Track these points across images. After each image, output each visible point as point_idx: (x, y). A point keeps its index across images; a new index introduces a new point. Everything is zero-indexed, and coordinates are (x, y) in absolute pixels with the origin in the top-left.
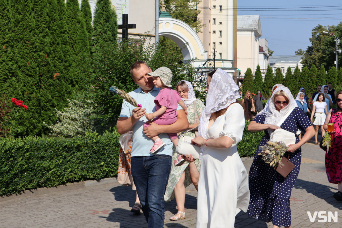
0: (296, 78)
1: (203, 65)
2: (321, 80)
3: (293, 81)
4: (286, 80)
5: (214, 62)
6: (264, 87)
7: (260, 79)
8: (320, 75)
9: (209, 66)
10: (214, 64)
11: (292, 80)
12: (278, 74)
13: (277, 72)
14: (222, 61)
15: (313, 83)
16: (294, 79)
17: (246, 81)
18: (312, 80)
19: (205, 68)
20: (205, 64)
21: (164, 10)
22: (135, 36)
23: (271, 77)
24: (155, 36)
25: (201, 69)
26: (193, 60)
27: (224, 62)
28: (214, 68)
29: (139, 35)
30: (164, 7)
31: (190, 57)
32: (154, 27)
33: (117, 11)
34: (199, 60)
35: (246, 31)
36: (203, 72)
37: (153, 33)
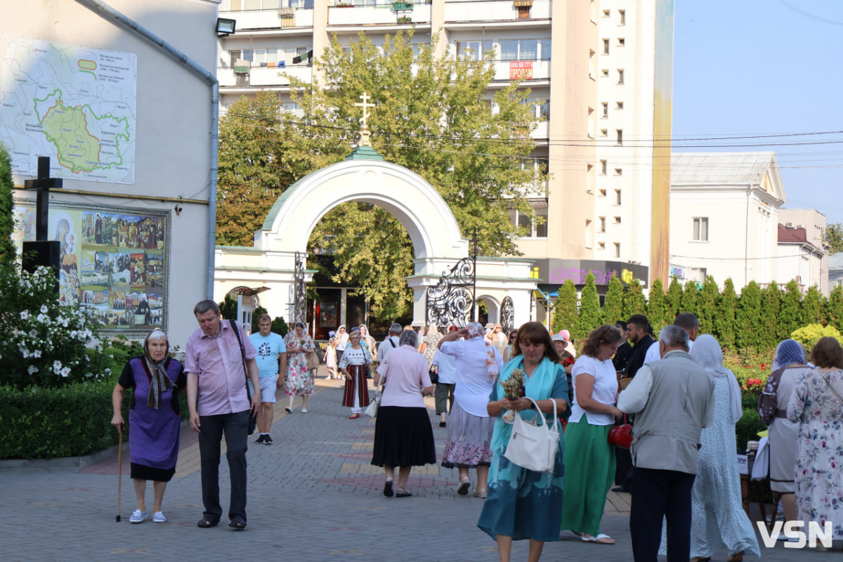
0: (671, 306)
1: (452, 271)
2: (724, 311)
3: (665, 312)
4: (649, 310)
5: (474, 264)
8: (720, 300)
9: (463, 274)
10: (474, 270)
11: (663, 309)
14: (503, 263)
15: (705, 318)
16: (666, 309)
18: (704, 311)
19: (456, 278)
20: (456, 268)
21: (365, 144)
22: (152, 202)
23: (617, 302)
24: (207, 204)
25: (446, 281)
26: (431, 259)
27: (509, 263)
28: (474, 279)
29: (163, 201)
30: (367, 135)
31: (426, 253)
32: (208, 183)
33: (103, 148)
34: (445, 258)
35: (734, 189)
36: (450, 286)
37: (203, 197)
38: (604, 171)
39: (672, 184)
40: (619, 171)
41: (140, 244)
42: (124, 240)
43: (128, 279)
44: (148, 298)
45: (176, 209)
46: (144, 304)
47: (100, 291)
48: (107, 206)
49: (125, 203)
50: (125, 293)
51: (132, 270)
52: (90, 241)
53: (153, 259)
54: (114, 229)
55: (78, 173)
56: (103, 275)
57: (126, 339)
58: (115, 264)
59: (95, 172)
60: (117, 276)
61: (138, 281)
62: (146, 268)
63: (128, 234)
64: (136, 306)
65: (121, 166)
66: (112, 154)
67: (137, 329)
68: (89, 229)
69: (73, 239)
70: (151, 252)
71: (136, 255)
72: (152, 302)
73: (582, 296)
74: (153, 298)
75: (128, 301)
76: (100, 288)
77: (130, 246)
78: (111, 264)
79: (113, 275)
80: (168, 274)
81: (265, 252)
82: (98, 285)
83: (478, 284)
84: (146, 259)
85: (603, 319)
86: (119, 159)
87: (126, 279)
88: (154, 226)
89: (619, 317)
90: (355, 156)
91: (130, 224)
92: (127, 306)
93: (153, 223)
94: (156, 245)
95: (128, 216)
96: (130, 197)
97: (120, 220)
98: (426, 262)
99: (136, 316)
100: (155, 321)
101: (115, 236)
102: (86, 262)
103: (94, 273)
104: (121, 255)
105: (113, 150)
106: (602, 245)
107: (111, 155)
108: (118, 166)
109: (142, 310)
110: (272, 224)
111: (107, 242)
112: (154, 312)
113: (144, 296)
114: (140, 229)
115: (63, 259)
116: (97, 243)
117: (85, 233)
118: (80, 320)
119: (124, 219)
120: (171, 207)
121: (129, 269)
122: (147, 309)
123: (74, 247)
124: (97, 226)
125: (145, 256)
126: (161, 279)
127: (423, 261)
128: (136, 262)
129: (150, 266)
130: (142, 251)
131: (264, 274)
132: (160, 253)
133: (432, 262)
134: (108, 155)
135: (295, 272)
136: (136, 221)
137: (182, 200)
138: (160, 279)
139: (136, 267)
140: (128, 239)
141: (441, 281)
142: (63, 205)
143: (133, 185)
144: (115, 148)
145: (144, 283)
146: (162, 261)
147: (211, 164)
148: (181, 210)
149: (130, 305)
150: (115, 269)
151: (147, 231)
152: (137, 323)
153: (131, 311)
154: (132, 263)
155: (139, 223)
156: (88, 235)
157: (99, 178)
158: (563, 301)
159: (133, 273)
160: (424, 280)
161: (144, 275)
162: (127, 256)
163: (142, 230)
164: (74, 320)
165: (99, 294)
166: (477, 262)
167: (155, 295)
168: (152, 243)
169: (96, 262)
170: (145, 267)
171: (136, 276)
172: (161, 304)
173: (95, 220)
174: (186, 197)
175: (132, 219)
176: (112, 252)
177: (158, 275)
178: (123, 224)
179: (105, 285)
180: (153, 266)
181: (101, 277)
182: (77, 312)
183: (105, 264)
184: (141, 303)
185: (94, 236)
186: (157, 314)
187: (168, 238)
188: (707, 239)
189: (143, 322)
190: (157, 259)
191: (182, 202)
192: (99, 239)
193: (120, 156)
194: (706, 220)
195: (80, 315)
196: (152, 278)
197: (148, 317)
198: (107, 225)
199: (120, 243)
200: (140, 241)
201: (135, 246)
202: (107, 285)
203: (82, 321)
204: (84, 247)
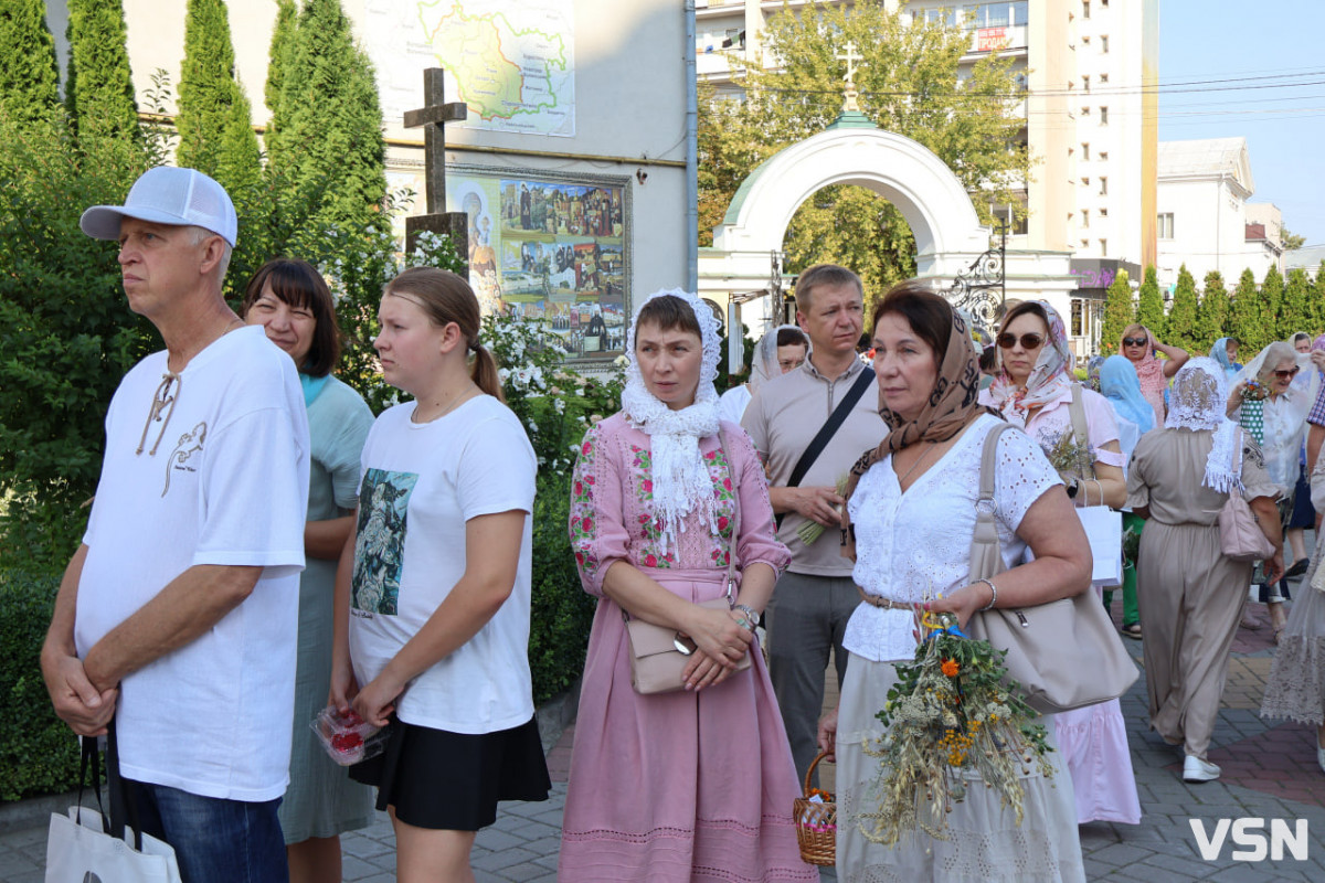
0: (1268, 303)
1: (972, 268)
3: (1260, 311)
4: (1236, 310)
5: (1003, 259)
6: (1169, 331)
7: (1156, 309)
9: (987, 272)
10: (1003, 266)
11: (1257, 308)
12: (1212, 291)
13: (1208, 286)
14: (1034, 256)
16: (1262, 307)
17: (1112, 315)
19: (977, 277)
20: (977, 264)
21: (852, 107)
22: (604, 165)
23: (1190, 301)
24: (683, 167)
25: (964, 282)
26: (941, 254)
27: (1041, 257)
28: (1003, 277)
29: (619, 162)
30: (854, 96)
31: (934, 247)
32: (683, 135)
33: (528, 82)
34: (959, 253)
35: (1203, 180)
36: (969, 289)
37: (676, 157)
38: (1086, 156)
39: (1159, 175)
40: (1104, 155)
41: (588, 229)
42: (563, 223)
43: (573, 284)
44: (602, 311)
45: (638, 174)
46: (597, 321)
47: (532, 303)
48: (537, 172)
49: (563, 167)
50: (569, 305)
51: (578, 269)
52: (513, 226)
53: (608, 251)
54: (548, 207)
55: (490, 120)
56: (535, 277)
57: (577, 375)
58: (552, 260)
59: (516, 119)
60: (556, 278)
61: (587, 285)
62: (598, 266)
63: (569, 214)
64: (585, 324)
65: (555, 110)
66: (541, 90)
67: (589, 359)
68: (510, 208)
69: (488, 223)
70: (604, 242)
71: (582, 245)
72: (608, 317)
73: (1141, 295)
74: (610, 310)
75: (574, 317)
76: (531, 298)
77: (573, 232)
78: (547, 261)
79: (550, 277)
80: (630, 274)
81: (730, 253)
82: (529, 293)
83: (1008, 284)
84: (598, 252)
85: (1171, 325)
86: (552, 98)
87: (570, 283)
88: (607, 201)
89: (1193, 321)
90: (840, 124)
91: (571, 199)
92: (573, 323)
93: (606, 197)
94: (611, 229)
95: (568, 186)
96: (570, 158)
97: (556, 193)
98: (934, 259)
99: (587, 338)
100: (614, 345)
101: (550, 217)
102: (509, 258)
103: (522, 275)
104: (560, 246)
105: (543, 84)
106: (1085, 243)
107: (539, 92)
108: (551, 109)
109: (595, 330)
110: (737, 216)
111: (539, 227)
112: (613, 333)
113: (597, 308)
114: (587, 206)
115: (473, 254)
116: (525, 228)
117: (506, 213)
118: (515, 345)
119: (563, 191)
120: (631, 171)
121: (573, 268)
122: (602, 328)
123: (489, 235)
124: (522, 202)
125: (596, 247)
126: (621, 281)
127: (931, 258)
128: (583, 257)
129: (604, 262)
130: (591, 240)
131: (730, 281)
132: (617, 241)
133: (942, 258)
134: (536, 92)
135: (772, 278)
136: (581, 195)
137: (648, 160)
138: (619, 281)
139: (583, 265)
140: (570, 222)
141: (957, 283)
142: (470, 170)
143: (574, 138)
144: (545, 80)
145: (596, 289)
146: (621, 254)
147: (686, 105)
148: (645, 176)
149: (577, 322)
150: (553, 267)
151: (596, 209)
152: (587, 349)
153: (578, 332)
154: (577, 259)
155: (585, 196)
156: (510, 216)
157: (522, 129)
158: (1116, 302)
159: (580, 274)
160: (934, 282)
161: (595, 276)
162: (569, 248)
163: (590, 208)
164: (503, 346)
165: (530, 307)
166: (1006, 256)
167: (614, 307)
168: (605, 228)
169: (524, 258)
170: (597, 264)
171: (584, 278)
172: (622, 319)
173: (520, 193)
174: (652, 157)
175: (574, 191)
176: (547, 243)
177: (617, 276)
178: (562, 199)
179: (539, 293)
180: (608, 262)
181: (532, 281)
182: (508, 328)
183: (537, 260)
184: (593, 319)
185: (519, 218)
186: (617, 335)
187: (629, 219)
188: (1172, 237)
189: (597, 348)
190: (613, 252)
191: (646, 164)
192: (526, 222)
193: (553, 94)
194: (1171, 215)
195: (516, 333)
196: (608, 280)
197: (604, 339)
198: (537, 201)
199: (559, 229)
200: (587, 224)
201: (580, 232)
202: (542, 293)
203: (519, 347)
204: (505, 235)
